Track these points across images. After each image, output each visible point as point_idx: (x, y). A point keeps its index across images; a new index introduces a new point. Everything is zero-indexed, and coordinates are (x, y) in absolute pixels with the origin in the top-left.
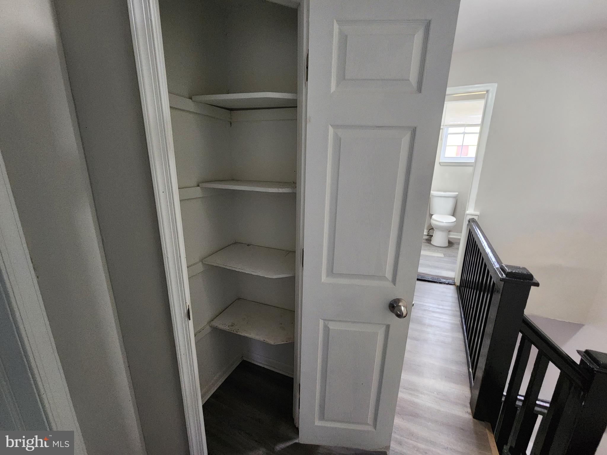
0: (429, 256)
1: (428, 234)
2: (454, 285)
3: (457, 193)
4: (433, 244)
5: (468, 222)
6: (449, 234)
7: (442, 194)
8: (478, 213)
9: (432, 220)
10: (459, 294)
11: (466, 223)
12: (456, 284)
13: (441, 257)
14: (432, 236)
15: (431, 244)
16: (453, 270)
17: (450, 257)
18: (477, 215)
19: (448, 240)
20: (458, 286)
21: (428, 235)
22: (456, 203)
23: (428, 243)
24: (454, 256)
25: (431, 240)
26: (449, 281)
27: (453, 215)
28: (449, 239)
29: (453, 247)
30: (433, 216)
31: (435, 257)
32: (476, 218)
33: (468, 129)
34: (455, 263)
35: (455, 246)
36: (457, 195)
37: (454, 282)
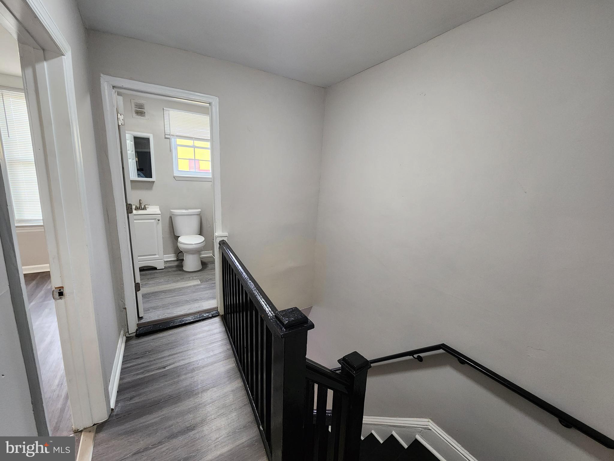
0: (183, 288)
1: (178, 258)
2: (218, 315)
3: (200, 210)
4: (185, 270)
5: (219, 245)
6: (200, 254)
7: (184, 211)
8: (226, 234)
9: (178, 244)
10: (226, 325)
11: (217, 246)
12: (220, 314)
13: (198, 285)
14: (183, 260)
15: (183, 271)
16: (214, 298)
17: (207, 281)
18: (226, 237)
19: (201, 261)
20: (223, 315)
21: (177, 260)
22: (201, 221)
23: (180, 270)
24: (211, 279)
25: (182, 266)
26: (212, 313)
27: (201, 233)
28: (202, 259)
29: (208, 269)
30: (179, 239)
31: (190, 286)
32: (225, 239)
33: (198, 143)
34: (213, 288)
35: (210, 266)
36: (200, 212)
37: (218, 312)
